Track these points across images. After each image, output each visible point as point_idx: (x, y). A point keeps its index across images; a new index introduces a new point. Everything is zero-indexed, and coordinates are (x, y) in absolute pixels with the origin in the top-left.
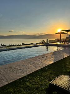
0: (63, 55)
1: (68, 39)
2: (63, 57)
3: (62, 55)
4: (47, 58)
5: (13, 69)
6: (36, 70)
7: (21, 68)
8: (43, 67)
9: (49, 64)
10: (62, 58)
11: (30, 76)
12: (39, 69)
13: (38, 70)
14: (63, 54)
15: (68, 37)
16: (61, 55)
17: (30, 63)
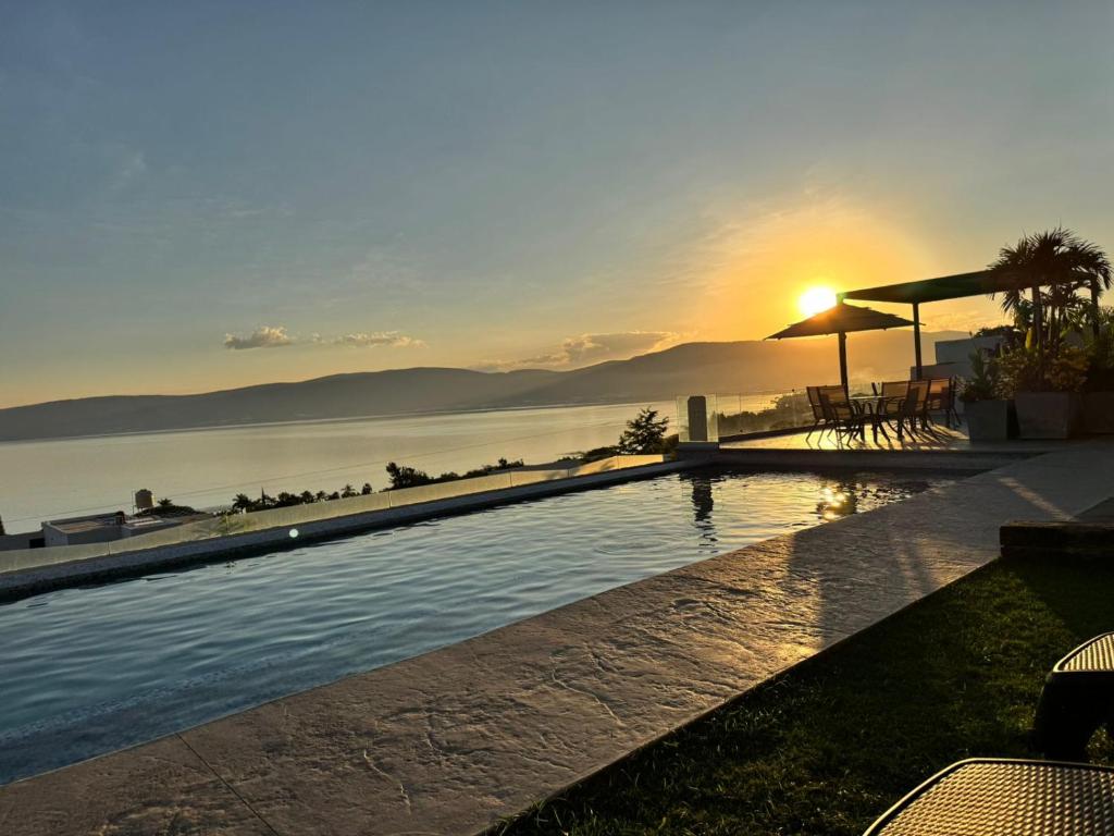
0: (917, 565)
1: (936, 388)
2: (923, 578)
3: (903, 558)
4: (738, 610)
5: (366, 742)
6: (642, 740)
7: (456, 735)
8: (708, 704)
9: (779, 667)
10: (917, 596)
11: (583, 818)
12: (664, 728)
13: (656, 745)
14: (910, 551)
15: (929, 359)
16: (895, 564)
17: (553, 676)
